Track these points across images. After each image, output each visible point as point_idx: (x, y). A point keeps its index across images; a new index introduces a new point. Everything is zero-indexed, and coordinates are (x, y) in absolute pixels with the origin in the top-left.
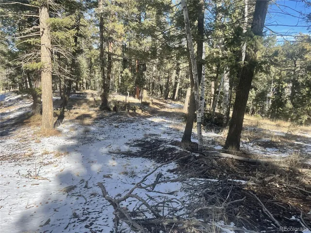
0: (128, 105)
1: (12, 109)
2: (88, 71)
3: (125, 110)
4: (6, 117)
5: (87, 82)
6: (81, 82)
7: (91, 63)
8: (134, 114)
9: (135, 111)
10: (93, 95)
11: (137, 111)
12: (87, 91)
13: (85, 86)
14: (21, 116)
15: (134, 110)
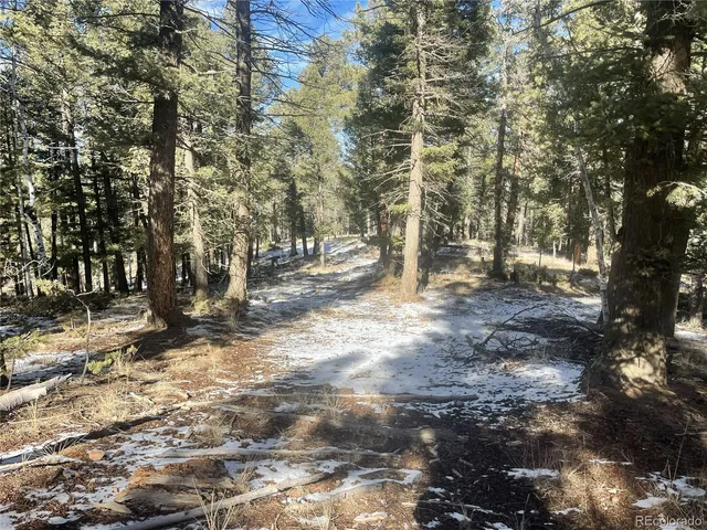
0: (542, 273)
2: (475, 202)
3: (535, 280)
4: (342, 279)
5: (472, 223)
6: (460, 223)
7: (484, 185)
8: (552, 289)
9: (554, 284)
10: (480, 251)
11: (558, 285)
12: (473, 243)
13: (467, 233)
15: (554, 281)
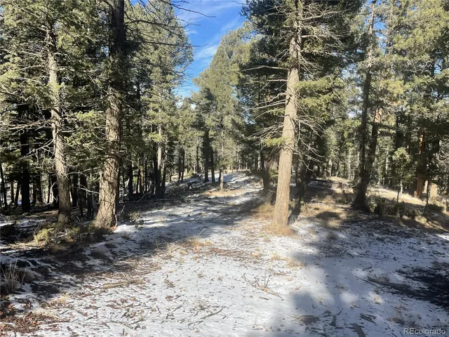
0: (403, 207)
1: (238, 193)
2: (336, 150)
3: (395, 214)
4: (231, 202)
5: (333, 165)
6: (325, 164)
7: (343, 139)
8: (412, 223)
9: (413, 217)
10: (341, 185)
11: (417, 219)
12: (333, 179)
13: (330, 171)
14: (247, 203)
15: (413, 215)
